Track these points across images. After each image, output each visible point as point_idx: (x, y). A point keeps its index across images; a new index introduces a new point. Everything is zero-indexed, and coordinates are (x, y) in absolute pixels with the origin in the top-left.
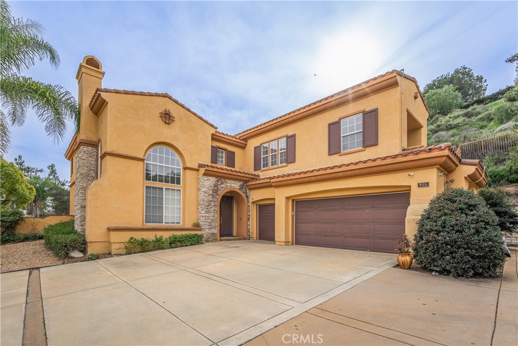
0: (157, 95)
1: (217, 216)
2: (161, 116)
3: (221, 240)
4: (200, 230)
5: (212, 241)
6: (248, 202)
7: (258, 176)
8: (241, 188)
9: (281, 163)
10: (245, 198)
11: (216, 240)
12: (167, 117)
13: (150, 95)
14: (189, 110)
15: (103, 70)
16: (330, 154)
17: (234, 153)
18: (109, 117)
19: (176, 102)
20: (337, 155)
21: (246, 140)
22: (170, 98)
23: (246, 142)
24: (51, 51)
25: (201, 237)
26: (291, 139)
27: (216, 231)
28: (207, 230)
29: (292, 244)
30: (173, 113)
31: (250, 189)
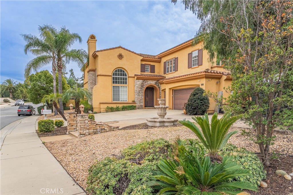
0: (116, 48)
1: (143, 97)
2: (118, 57)
3: (145, 108)
4: (135, 104)
5: (141, 109)
6: (160, 90)
7: (165, 77)
8: (156, 84)
9: (173, 71)
10: (158, 88)
11: (143, 108)
12: (120, 56)
13: (113, 48)
14: (130, 51)
15: (96, 39)
16: (189, 68)
17: (154, 66)
18: (99, 61)
19: (124, 49)
20: (191, 69)
21: (160, 58)
22: (122, 48)
23: (161, 59)
24: (79, 38)
25: (135, 106)
26: (176, 59)
27: (143, 104)
28: (138, 104)
29: (172, 109)
30: (123, 54)
31: (161, 84)
